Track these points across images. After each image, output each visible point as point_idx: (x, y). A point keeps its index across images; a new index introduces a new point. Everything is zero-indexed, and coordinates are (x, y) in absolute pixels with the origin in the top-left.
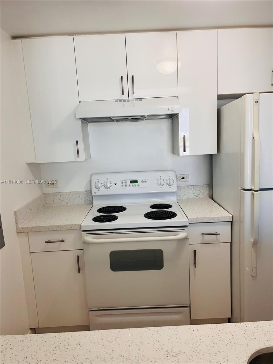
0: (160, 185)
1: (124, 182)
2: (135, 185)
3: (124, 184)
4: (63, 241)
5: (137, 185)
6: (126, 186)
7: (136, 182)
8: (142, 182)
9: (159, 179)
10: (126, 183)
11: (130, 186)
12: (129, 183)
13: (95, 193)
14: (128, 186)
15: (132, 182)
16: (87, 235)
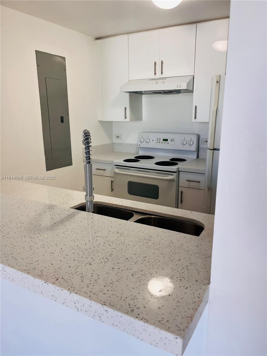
0: (183, 144)
1: (159, 139)
2: (166, 143)
3: (159, 141)
4: (105, 170)
5: (167, 143)
6: (160, 142)
7: (167, 140)
8: (171, 141)
9: (183, 140)
10: (160, 140)
11: (162, 143)
12: (162, 140)
13: (139, 145)
14: (161, 142)
15: (164, 140)
16: (117, 168)
